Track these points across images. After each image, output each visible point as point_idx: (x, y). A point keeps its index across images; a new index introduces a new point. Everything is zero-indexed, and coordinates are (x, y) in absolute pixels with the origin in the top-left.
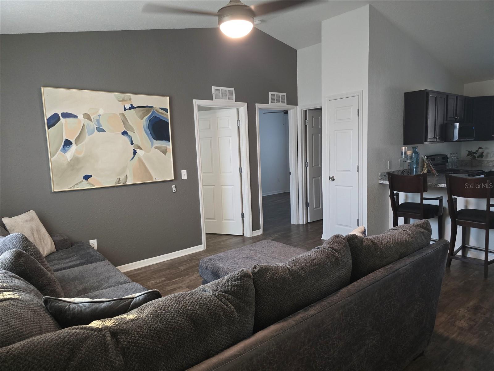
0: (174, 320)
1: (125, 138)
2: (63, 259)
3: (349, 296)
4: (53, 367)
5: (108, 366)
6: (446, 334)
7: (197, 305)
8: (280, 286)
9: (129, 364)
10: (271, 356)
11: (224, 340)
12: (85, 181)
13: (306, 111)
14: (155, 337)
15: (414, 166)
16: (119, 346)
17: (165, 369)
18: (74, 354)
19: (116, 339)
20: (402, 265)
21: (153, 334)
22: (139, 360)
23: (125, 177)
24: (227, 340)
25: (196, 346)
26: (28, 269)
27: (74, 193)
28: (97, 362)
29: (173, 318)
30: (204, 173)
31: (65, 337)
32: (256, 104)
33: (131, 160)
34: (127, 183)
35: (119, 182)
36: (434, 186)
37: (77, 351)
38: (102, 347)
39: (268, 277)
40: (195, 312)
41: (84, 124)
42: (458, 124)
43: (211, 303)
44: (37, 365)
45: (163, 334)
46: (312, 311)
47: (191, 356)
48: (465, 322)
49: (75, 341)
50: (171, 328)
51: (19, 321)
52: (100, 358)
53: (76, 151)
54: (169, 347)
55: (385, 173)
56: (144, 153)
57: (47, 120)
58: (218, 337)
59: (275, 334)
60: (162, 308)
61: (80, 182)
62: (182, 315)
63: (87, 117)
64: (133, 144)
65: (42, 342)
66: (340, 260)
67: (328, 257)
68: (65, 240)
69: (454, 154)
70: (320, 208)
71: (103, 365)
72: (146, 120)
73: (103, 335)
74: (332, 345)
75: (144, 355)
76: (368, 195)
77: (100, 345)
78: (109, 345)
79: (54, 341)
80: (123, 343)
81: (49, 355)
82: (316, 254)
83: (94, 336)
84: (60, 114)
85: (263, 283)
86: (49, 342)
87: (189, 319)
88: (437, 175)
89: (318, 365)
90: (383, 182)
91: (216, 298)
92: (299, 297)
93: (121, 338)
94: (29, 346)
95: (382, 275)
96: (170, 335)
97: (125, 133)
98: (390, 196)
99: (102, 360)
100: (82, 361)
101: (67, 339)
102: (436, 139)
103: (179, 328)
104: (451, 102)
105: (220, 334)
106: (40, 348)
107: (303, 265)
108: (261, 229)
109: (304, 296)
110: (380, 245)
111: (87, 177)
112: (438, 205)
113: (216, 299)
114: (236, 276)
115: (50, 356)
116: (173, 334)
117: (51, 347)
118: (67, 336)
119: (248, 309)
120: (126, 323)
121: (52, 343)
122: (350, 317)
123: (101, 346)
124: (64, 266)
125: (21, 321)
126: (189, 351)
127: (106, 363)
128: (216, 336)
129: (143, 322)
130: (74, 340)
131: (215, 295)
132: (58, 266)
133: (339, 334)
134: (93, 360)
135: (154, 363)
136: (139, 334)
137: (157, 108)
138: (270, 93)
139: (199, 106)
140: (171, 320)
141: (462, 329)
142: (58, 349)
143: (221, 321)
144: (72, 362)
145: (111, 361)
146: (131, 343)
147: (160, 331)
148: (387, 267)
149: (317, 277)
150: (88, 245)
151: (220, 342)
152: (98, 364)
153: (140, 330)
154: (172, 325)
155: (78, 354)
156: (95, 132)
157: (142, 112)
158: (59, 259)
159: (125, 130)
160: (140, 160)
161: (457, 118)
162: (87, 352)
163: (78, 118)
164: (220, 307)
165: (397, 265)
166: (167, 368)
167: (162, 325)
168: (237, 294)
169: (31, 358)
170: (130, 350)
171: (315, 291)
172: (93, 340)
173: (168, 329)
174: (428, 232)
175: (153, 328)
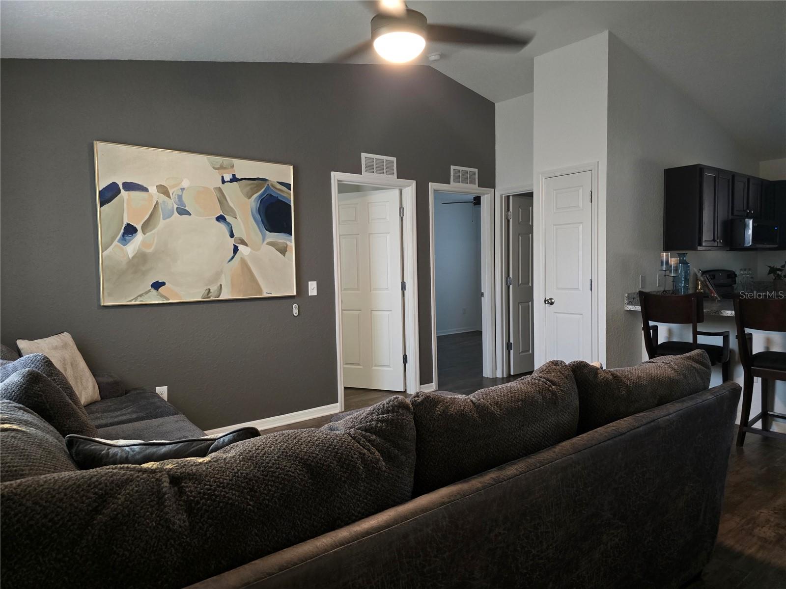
0: (278, 465)
1: (222, 226)
2: (110, 412)
3: (573, 454)
4: (66, 520)
5: (160, 527)
6: (738, 548)
7: (318, 446)
8: (457, 428)
9: (198, 527)
10: (440, 535)
11: (361, 504)
12: (154, 291)
13: (508, 197)
14: (244, 488)
15: (682, 283)
16: (183, 498)
17: (259, 541)
18: (105, 503)
19: (179, 488)
20: (662, 413)
21: (242, 483)
22: (216, 521)
23: (218, 287)
24: (366, 505)
25: (313, 509)
26: (48, 402)
27: (135, 309)
28: (143, 519)
29: (277, 462)
30: (345, 289)
31: (92, 477)
32: (430, 183)
33: (229, 262)
34: (221, 298)
35: (208, 295)
36: (714, 314)
37: (111, 499)
38: (154, 497)
39: (439, 412)
40: (314, 455)
41: (157, 201)
42: (751, 222)
43: (342, 444)
44: (39, 514)
45: (258, 485)
46: (511, 470)
47: (304, 525)
48: (769, 529)
49: (108, 484)
50: (272, 476)
51: (19, 459)
52: (148, 513)
53: (143, 243)
54: (267, 506)
55: (634, 293)
56: (251, 252)
57: (100, 192)
58: (351, 499)
59: (446, 500)
60: (259, 448)
61: (147, 293)
62: (292, 458)
63: (163, 190)
64: (234, 236)
65: (53, 480)
66: (559, 397)
67: (539, 391)
68: (116, 383)
69: (745, 270)
70: (531, 352)
71: (152, 524)
72: (255, 199)
73: (157, 479)
74: (544, 534)
75: (224, 514)
76: (607, 328)
77: (151, 494)
78: (165, 494)
79: (73, 480)
80: (189, 494)
81: (61, 500)
82: (519, 385)
83: (141, 479)
84: (121, 183)
85: (430, 420)
86: (64, 481)
87: (304, 466)
88: (719, 299)
89: (520, 565)
90: (631, 308)
91: (350, 438)
92: (489, 450)
93: (187, 487)
94: (29, 484)
95: (629, 425)
96: (270, 487)
97: (221, 219)
98: (643, 329)
99: (152, 516)
100: (117, 515)
101: (95, 479)
102: (716, 242)
103: (286, 477)
104: (739, 186)
105: (354, 494)
106: (48, 488)
107: (498, 399)
108: (434, 383)
109: (498, 449)
110: (625, 380)
111: (157, 286)
112: (722, 346)
113: (351, 440)
114: (385, 406)
115: (63, 503)
116: (276, 486)
117: (66, 489)
118: (95, 476)
119: (403, 458)
120: (196, 465)
121: (69, 483)
122: (575, 489)
123: (153, 494)
124: (110, 421)
125: (23, 459)
126: (301, 516)
127: (157, 522)
128: (348, 496)
129: (226, 465)
130: (106, 481)
131: (349, 434)
132: (102, 421)
133: (557, 516)
134: (137, 516)
135: (240, 530)
136: (217, 482)
137: (274, 182)
138: (452, 167)
139: (339, 182)
140: (273, 464)
141: (765, 540)
142: (77, 493)
143: (358, 473)
144: (100, 516)
145: (167, 519)
146: (203, 494)
147: (253, 480)
148: (638, 416)
149: (520, 419)
150: (152, 392)
151: (355, 507)
152: (145, 523)
153: (220, 476)
154: (275, 472)
155: (111, 504)
156: (174, 216)
157: (249, 187)
158: (104, 411)
159: (222, 214)
160: (243, 262)
161: (750, 211)
162: (126, 502)
163: (148, 191)
164: (357, 451)
165: (654, 413)
166: (263, 540)
167: (258, 471)
168: (385, 435)
169: (30, 502)
170: (201, 505)
171: (517, 442)
172: (139, 484)
173: (267, 478)
174: (705, 369)
175: (241, 473)
